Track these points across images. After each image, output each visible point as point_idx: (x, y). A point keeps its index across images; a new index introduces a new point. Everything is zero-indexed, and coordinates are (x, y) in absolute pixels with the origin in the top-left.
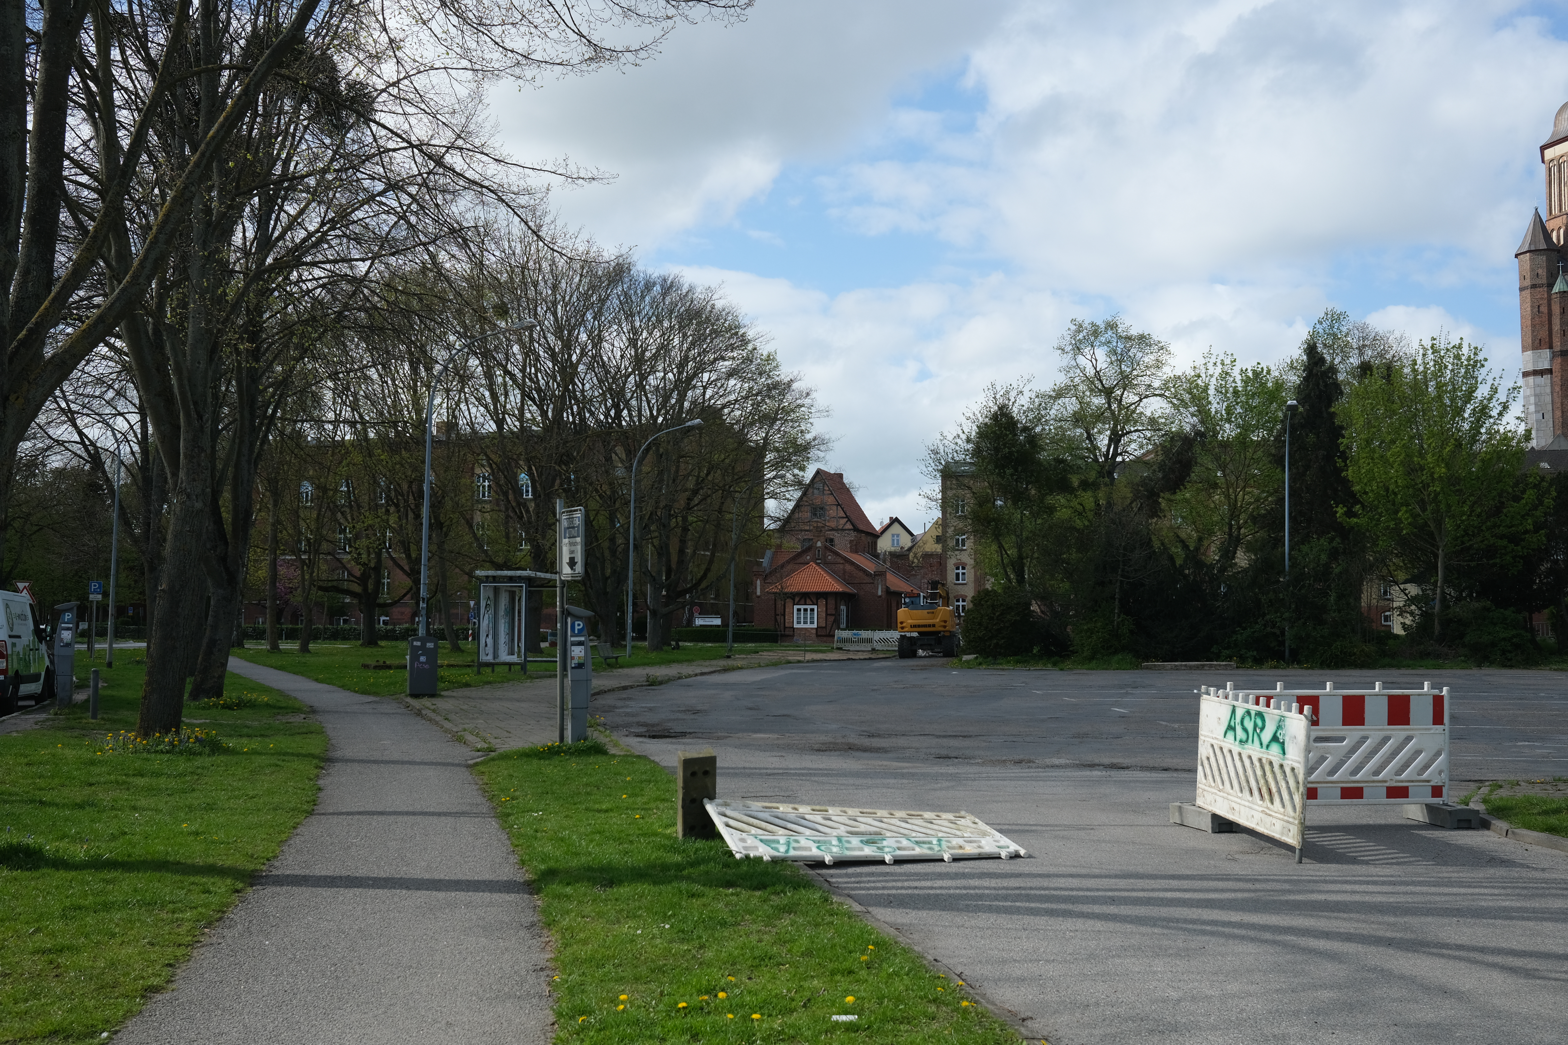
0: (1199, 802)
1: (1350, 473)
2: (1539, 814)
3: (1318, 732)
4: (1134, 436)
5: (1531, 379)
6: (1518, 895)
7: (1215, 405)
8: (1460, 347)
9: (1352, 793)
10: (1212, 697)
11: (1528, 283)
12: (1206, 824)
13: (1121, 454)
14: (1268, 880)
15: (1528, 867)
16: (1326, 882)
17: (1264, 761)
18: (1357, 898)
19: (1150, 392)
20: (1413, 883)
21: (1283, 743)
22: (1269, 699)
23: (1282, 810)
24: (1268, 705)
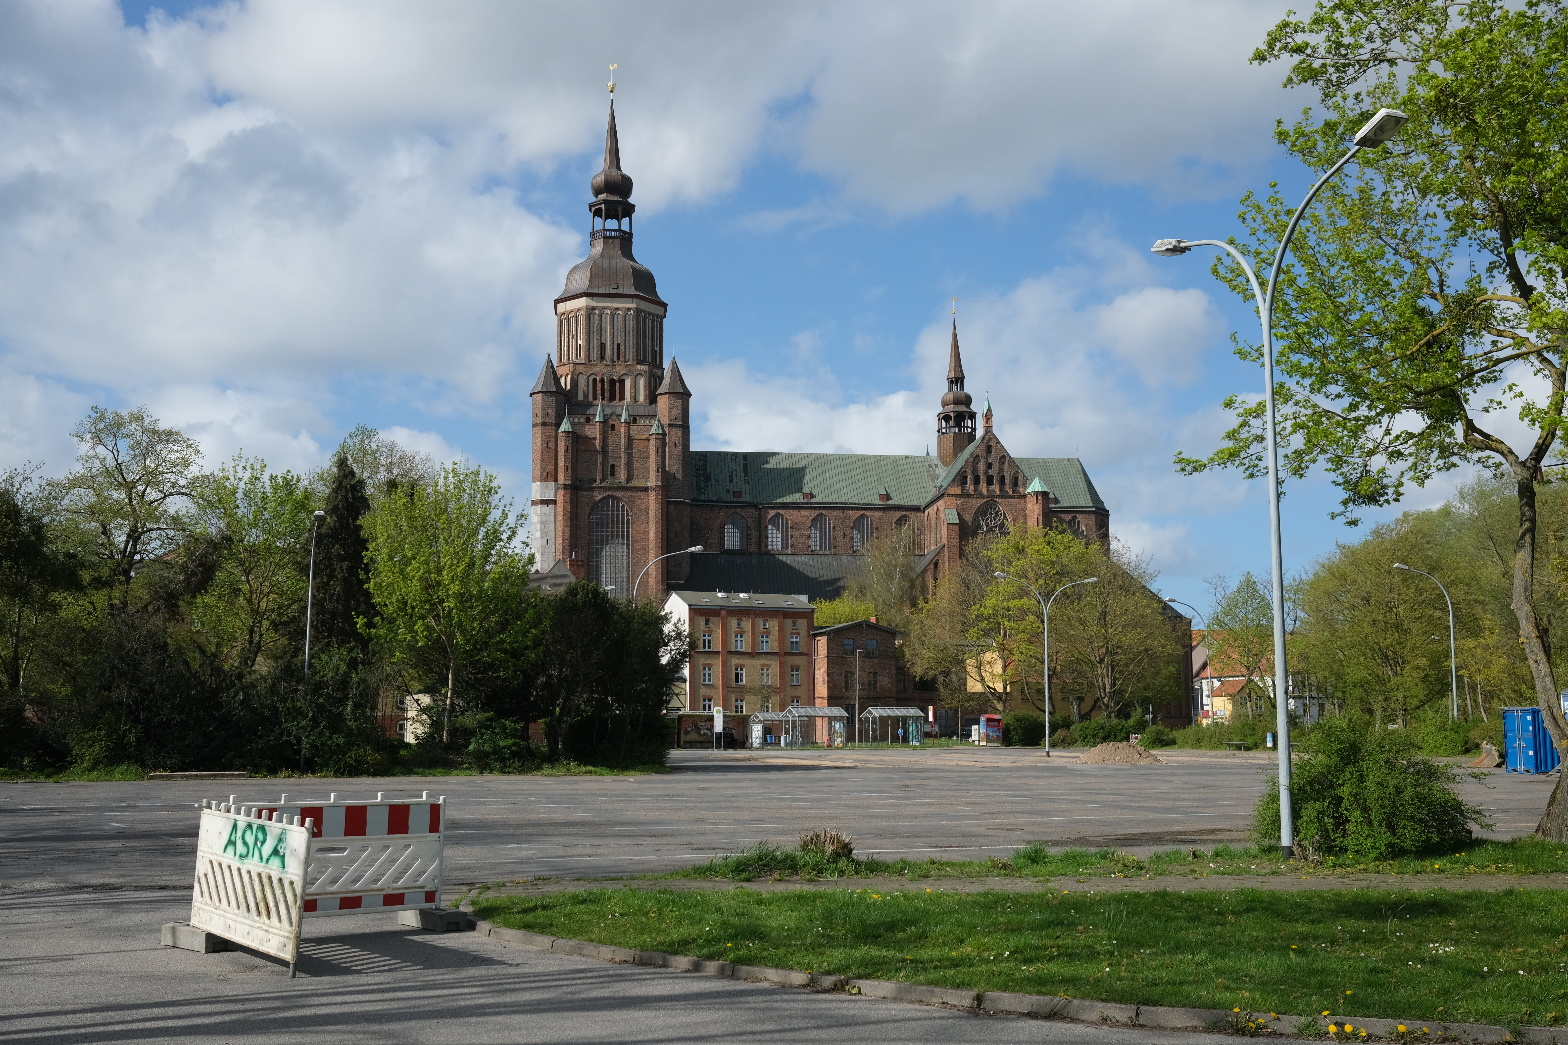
0: (194, 921)
1: (370, 586)
2: (519, 913)
3: (319, 842)
4: (155, 534)
5: (538, 508)
6: (494, 991)
7: (242, 509)
8: (478, 474)
9: (350, 903)
10: (213, 811)
11: (539, 420)
12: (200, 944)
13: (139, 552)
14: (259, 999)
15: (505, 964)
16: (317, 995)
17: (264, 876)
18: (346, 1009)
19: (176, 490)
20: (401, 989)
21: (283, 857)
22: (271, 811)
23: (278, 925)
24: (270, 819)
